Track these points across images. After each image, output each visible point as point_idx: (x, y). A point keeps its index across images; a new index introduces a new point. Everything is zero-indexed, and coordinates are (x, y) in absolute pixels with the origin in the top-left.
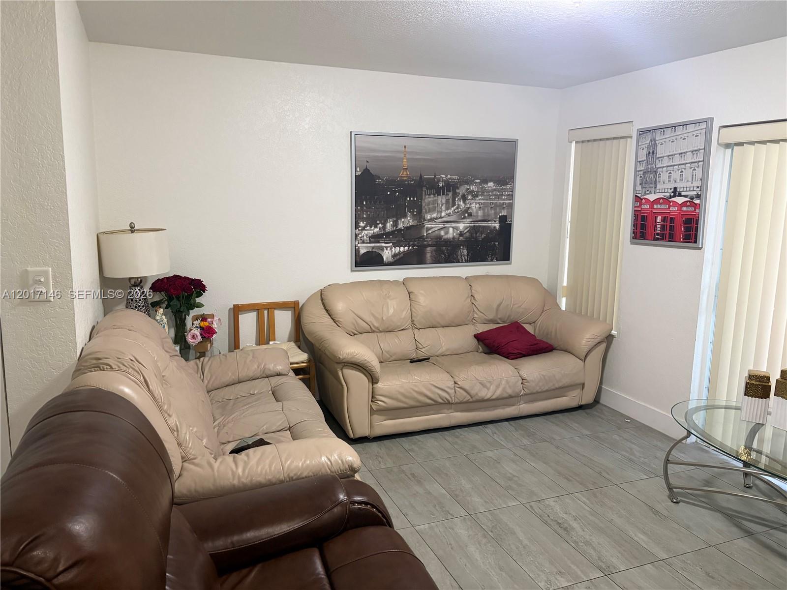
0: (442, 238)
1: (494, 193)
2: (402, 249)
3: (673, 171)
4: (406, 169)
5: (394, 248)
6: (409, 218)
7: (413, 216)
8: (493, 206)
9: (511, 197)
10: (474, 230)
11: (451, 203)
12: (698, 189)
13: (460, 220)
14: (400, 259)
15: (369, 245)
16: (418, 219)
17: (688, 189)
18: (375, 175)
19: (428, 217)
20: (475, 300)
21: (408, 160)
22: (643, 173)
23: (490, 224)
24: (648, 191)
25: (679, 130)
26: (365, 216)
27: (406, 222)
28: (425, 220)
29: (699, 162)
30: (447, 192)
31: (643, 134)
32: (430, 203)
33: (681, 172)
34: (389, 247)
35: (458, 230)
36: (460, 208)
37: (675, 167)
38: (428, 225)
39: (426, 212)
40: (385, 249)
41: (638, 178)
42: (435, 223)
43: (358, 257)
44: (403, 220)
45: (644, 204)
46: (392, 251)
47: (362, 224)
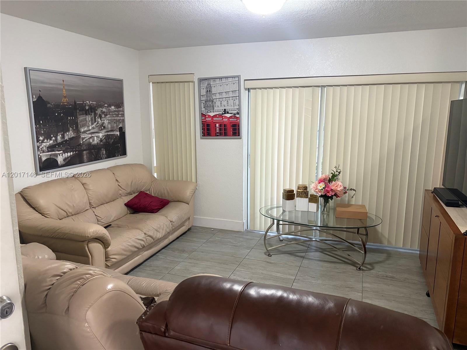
0: (91, 144)
1: (115, 113)
2: (69, 154)
3: (223, 101)
4: (65, 97)
5: (64, 154)
6: (71, 132)
7: (74, 131)
8: (115, 121)
9: (123, 115)
10: (107, 137)
11: (94, 121)
12: (237, 110)
13: (100, 131)
14: (68, 161)
15: (48, 153)
16: (77, 132)
17: (232, 110)
18: (47, 101)
19: (82, 130)
20: (119, 182)
21: (66, 90)
22: (205, 101)
23: (115, 133)
24: (209, 111)
25: (224, 80)
26: (42, 132)
27: (70, 134)
28: (80, 133)
29: (237, 96)
30: (91, 113)
31: (202, 81)
32: (82, 121)
33: (227, 101)
34: (61, 153)
35: (99, 138)
36: (99, 123)
37: (223, 99)
38: (83, 136)
39: (81, 128)
40: (58, 155)
41: (202, 104)
42: (86, 134)
43: (41, 164)
44: (67, 133)
45: (207, 118)
46: (63, 156)
47: (41, 138)
